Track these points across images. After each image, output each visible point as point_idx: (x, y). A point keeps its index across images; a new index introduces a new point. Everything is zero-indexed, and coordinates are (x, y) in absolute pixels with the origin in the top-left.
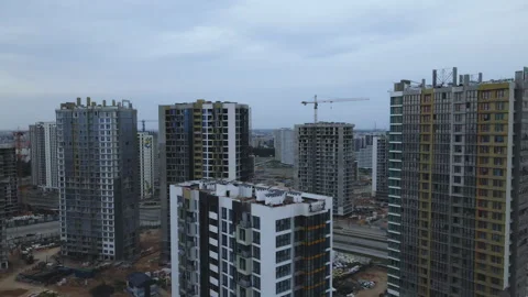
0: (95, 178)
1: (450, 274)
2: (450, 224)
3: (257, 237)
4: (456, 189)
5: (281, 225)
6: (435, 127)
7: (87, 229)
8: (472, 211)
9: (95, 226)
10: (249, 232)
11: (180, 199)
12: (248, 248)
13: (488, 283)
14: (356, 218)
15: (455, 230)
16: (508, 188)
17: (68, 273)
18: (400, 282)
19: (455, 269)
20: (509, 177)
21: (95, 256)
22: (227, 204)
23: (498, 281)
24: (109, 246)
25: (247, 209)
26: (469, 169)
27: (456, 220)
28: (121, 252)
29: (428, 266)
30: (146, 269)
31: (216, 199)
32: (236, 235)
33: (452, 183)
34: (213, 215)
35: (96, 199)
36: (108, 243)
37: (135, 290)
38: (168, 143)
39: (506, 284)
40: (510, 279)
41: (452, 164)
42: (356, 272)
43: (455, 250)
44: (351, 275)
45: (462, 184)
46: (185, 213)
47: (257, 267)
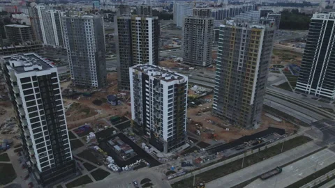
0: (85, 52)
1: (234, 99)
2: (237, 81)
3: (162, 91)
4: (240, 68)
5: (170, 87)
6: (236, 43)
7: (84, 75)
8: (244, 77)
9: (88, 73)
10: (160, 89)
11: (133, 73)
12: (159, 94)
13: (246, 103)
14: (212, 67)
15: (238, 83)
16: (257, 69)
17: (79, 94)
18: (217, 101)
19: (236, 97)
20: (258, 65)
21: (89, 87)
22: (152, 78)
23: (249, 102)
24: (95, 83)
25: (159, 81)
26: (245, 61)
27: (239, 80)
28: (100, 85)
29: (227, 96)
30: (113, 93)
31: (148, 77)
32: (155, 89)
33: (239, 66)
34: (147, 81)
35: (86, 61)
36: (94, 81)
37: (112, 102)
38: (119, 35)
39: (252, 103)
40: (254, 101)
41: (240, 58)
42: (205, 96)
43: (237, 91)
44: (201, 97)
45: (242, 67)
46: (136, 79)
47: (162, 100)
